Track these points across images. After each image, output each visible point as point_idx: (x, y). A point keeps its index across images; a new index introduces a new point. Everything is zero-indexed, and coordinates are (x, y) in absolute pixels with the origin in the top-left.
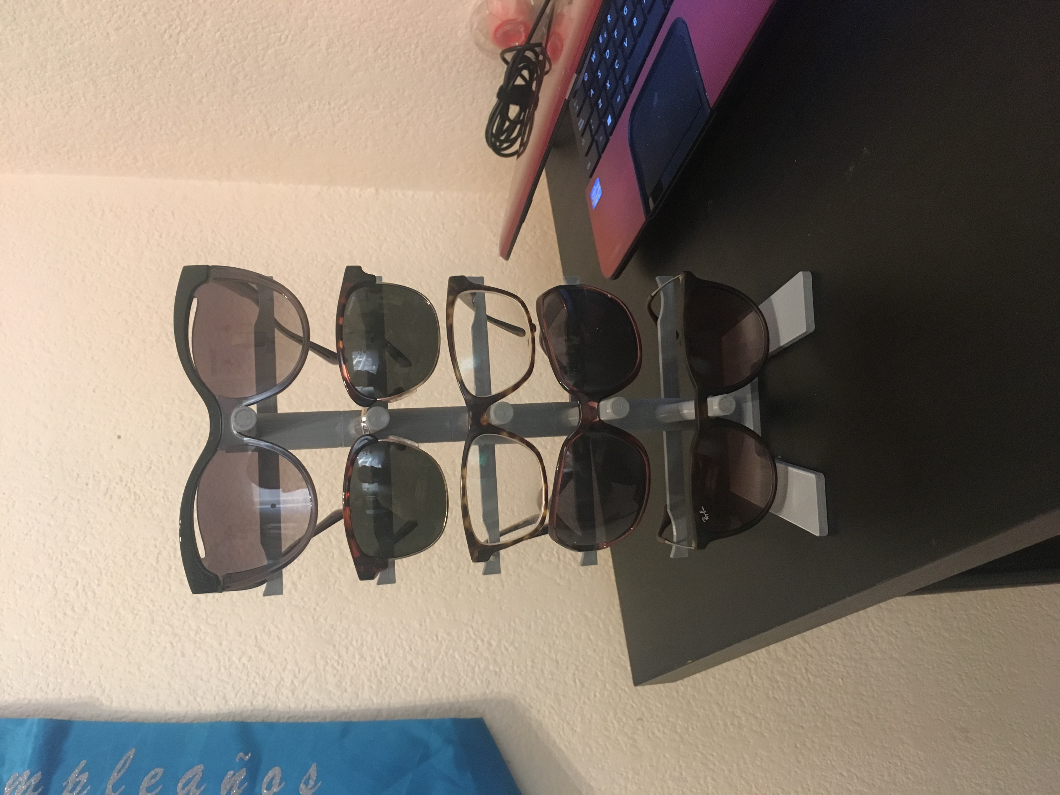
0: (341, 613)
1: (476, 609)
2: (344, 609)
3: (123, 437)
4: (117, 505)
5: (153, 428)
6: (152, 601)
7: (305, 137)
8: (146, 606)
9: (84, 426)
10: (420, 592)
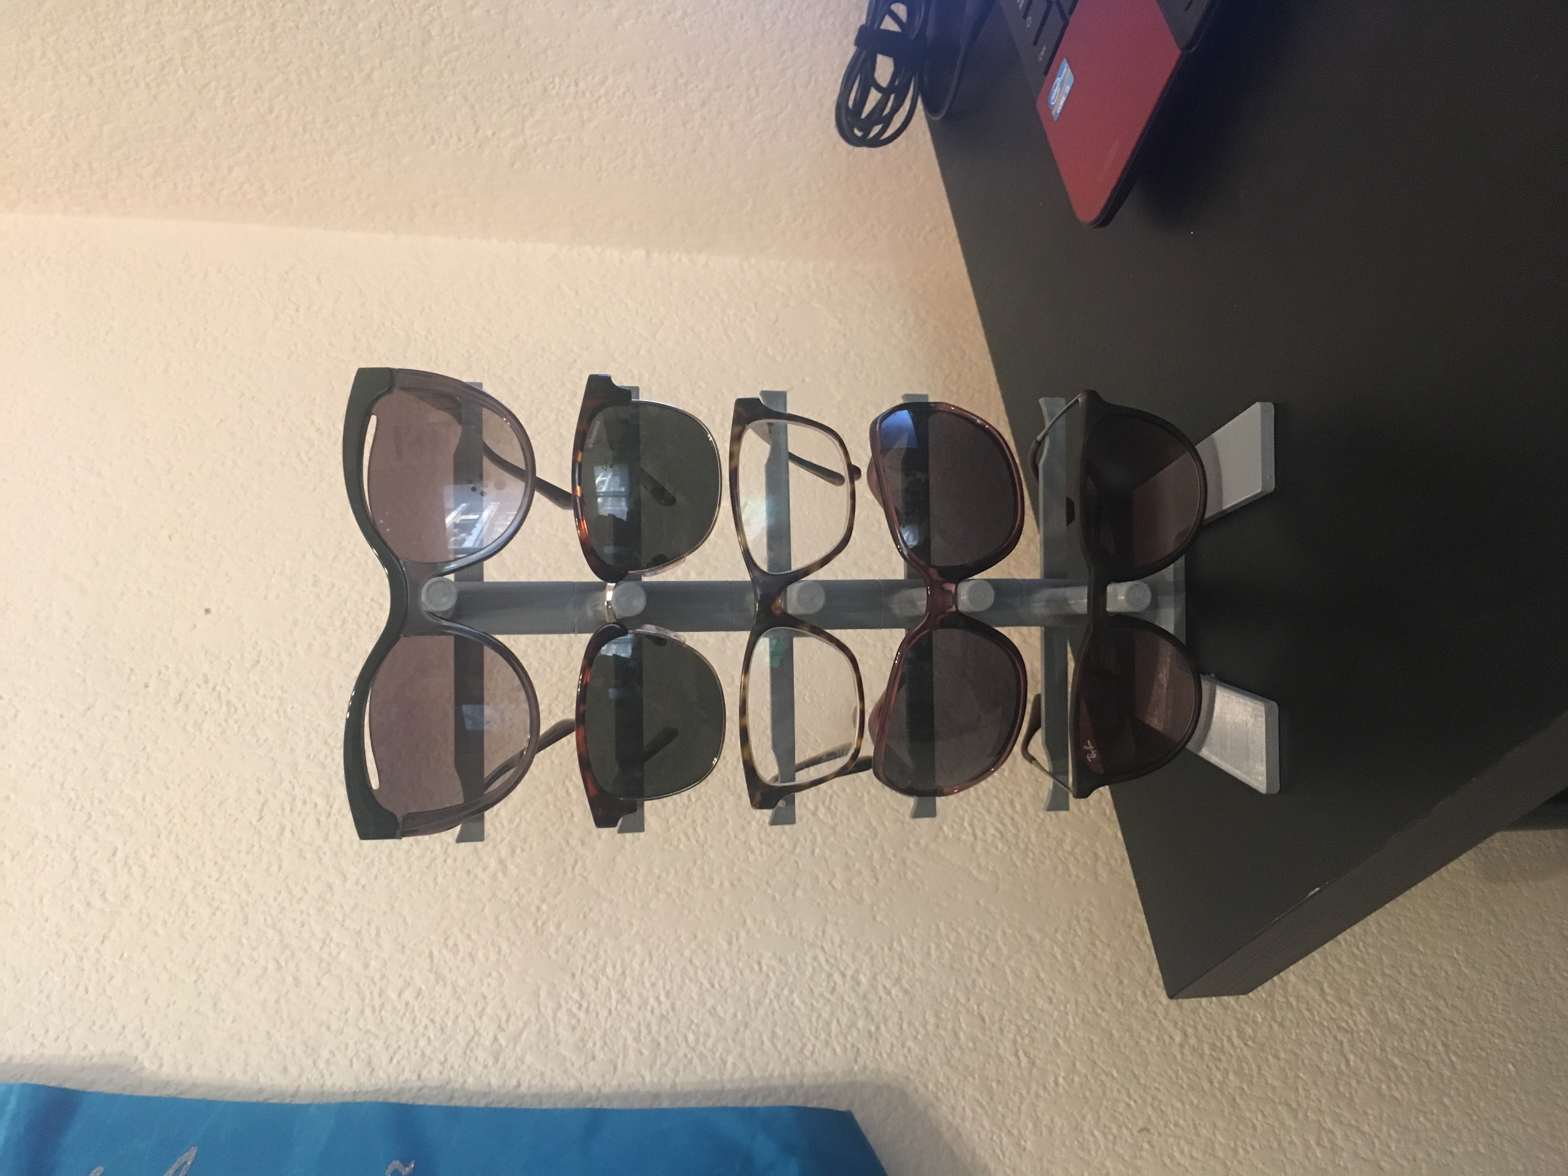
0: (585, 917)
1: (829, 917)
2: (591, 910)
3: (213, 611)
4: (196, 722)
5: (265, 598)
6: (246, 885)
7: (535, 150)
8: (236, 894)
9: (149, 592)
10: (727, 883)
